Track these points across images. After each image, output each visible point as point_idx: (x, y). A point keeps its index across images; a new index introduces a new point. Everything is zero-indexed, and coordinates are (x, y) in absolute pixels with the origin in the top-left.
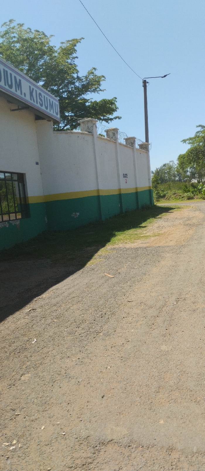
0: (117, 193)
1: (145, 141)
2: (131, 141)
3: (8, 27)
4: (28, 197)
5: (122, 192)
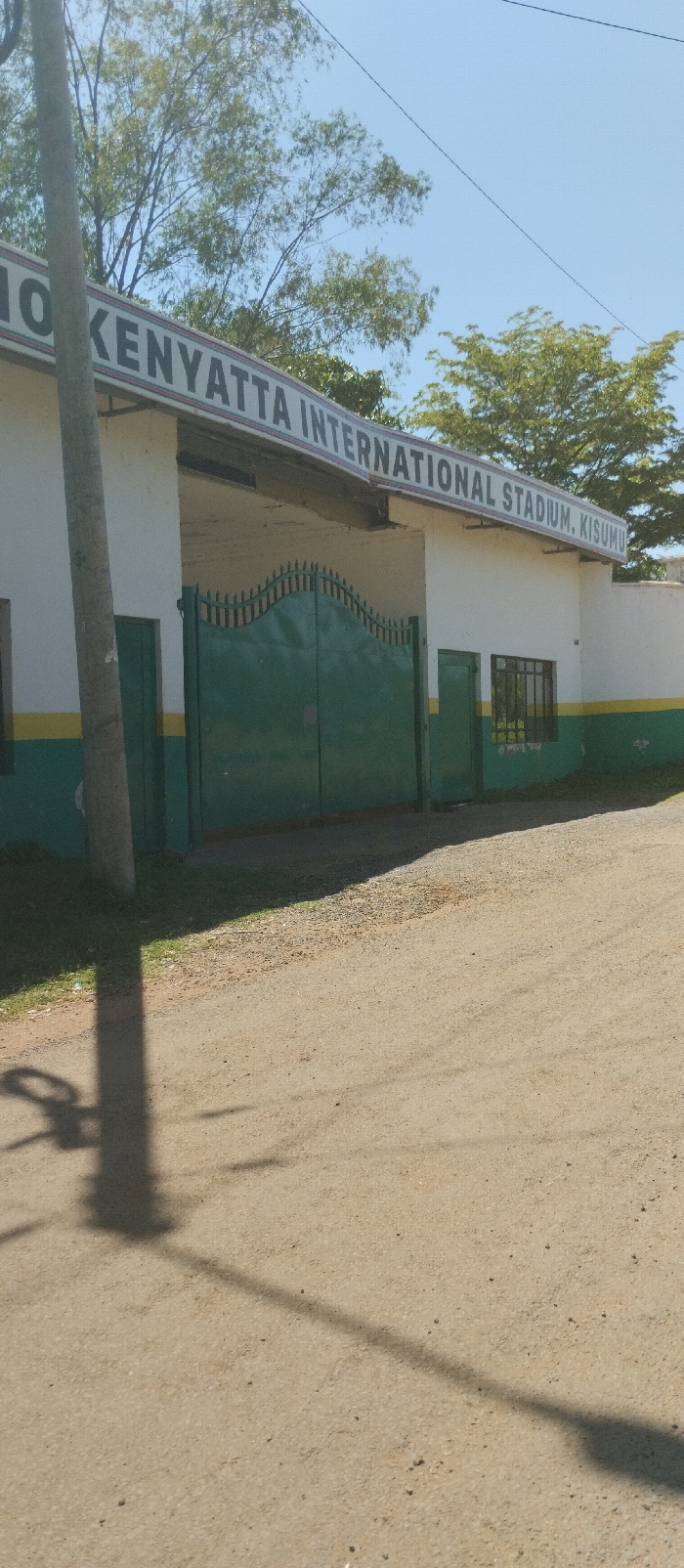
3: (522, 322)
4: (557, 704)
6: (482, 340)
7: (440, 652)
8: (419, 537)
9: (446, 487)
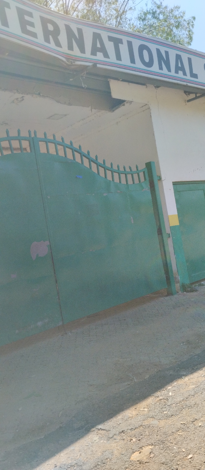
7: (175, 184)
8: (146, 108)
9: (150, 64)
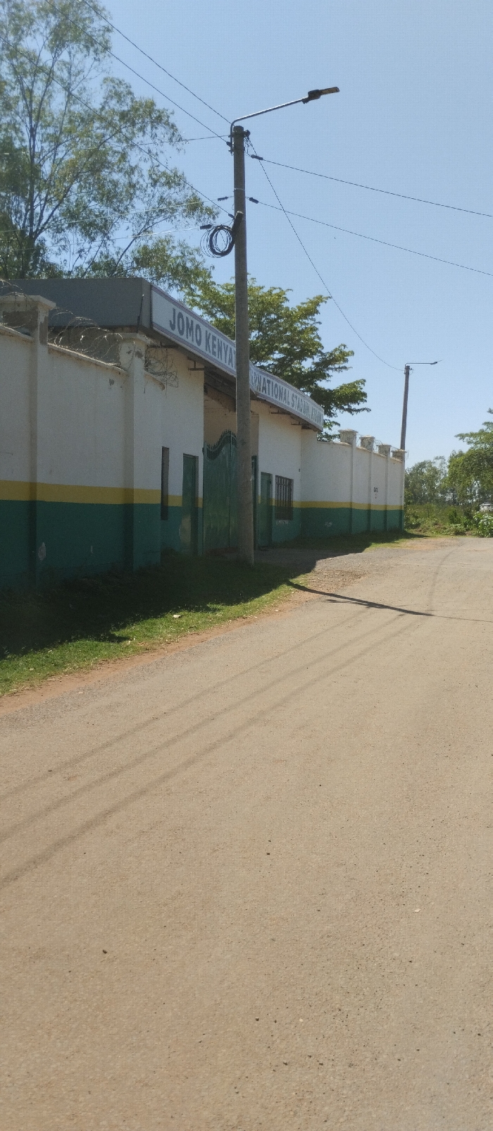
0: (365, 508)
1: (399, 448)
2: (385, 449)
4: (292, 502)
5: (372, 508)
6: (213, 286)
7: (262, 473)
